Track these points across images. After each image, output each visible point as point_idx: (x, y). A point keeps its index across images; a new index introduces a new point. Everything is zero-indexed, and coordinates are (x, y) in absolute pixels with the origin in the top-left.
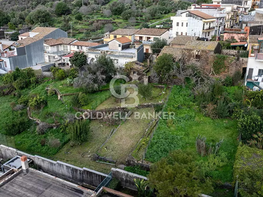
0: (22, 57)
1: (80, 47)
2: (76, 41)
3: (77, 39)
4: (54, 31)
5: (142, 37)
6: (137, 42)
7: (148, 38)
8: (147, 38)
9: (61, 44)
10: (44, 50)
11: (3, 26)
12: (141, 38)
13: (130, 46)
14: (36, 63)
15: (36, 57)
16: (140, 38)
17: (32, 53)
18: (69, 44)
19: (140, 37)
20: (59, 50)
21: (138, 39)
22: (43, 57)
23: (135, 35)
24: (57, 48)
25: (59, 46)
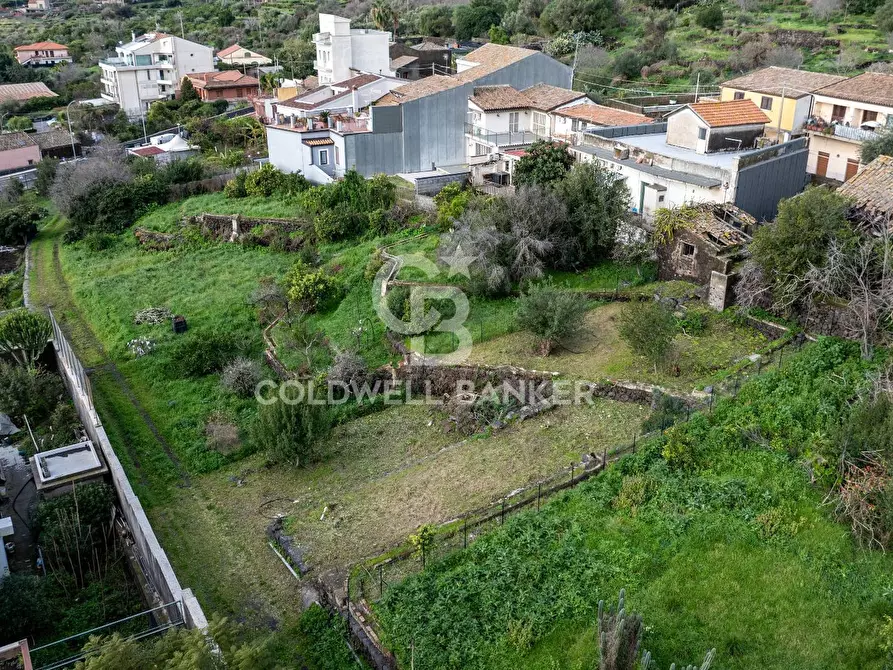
0: (388, 137)
1: (580, 123)
2: (582, 101)
3: (586, 96)
4: (521, 61)
5: (843, 109)
6: (818, 126)
7: (869, 115)
8: (862, 114)
9: (527, 109)
10: (466, 124)
11: (478, 36)
12: (839, 111)
13: (758, 139)
14: (433, 164)
15: (435, 143)
16: (834, 114)
17: (424, 130)
18: (550, 110)
19: (836, 107)
20: (516, 126)
21: (826, 114)
22: (459, 146)
23: (818, 98)
24: (511, 121)
25: (521, 114)
